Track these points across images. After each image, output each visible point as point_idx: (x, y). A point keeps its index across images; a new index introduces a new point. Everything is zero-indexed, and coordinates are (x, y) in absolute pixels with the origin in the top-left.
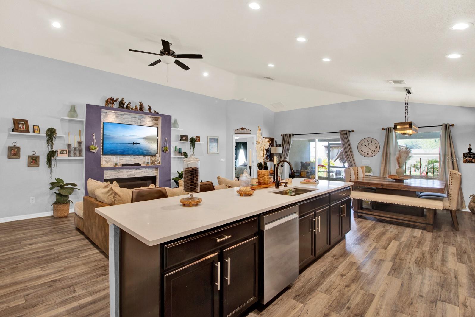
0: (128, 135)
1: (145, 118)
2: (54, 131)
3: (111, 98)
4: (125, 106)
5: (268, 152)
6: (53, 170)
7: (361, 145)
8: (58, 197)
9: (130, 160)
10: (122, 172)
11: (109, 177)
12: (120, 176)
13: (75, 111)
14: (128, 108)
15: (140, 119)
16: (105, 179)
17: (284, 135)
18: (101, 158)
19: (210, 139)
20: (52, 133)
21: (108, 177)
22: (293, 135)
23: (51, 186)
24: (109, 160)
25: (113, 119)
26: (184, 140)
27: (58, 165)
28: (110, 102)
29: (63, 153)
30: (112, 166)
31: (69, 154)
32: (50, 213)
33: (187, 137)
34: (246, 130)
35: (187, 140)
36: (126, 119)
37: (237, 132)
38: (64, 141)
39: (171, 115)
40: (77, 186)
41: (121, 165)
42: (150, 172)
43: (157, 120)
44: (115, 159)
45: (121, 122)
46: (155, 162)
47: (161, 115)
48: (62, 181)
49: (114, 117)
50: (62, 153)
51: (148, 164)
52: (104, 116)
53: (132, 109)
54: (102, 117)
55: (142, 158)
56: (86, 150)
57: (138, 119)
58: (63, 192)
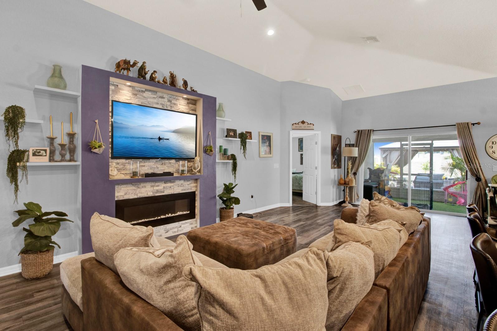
0: (149, 124)
1: (177, 99)
2: (20, 110)
3: (126, 60)
4: (148, 77)
5: (336, 155)
6: (20, 187)
7: (493, 143)
8: (29, 241)
9: (155, 166)
10: (145, 187)
11: (123, 196)
12: (141, 193)
13: (61, 77)
14: (152, 79)
15: (170, 101)
16: (116, 199)
17: (359, 131)
18: (110, 164)
19: (262, 135)
20: (17, 115)
21: (121, 196)
22: (373, 131)
23: (17, 217)
24: (122, 166)
25: (129, 98)
26: (231, 137)
27: (28, 176)
28: (123, 66)
29: (40, 154)
30: (128, 177)
31: (50, 157)
32: (16, 269)
33: (235, 131)
34: (308, 124)
35: (235, 136)
36: (149, 100)
37: (296, 127)
38: (42, 132)
39: (216, 97)
40: (66, 215)
41: (142, 175)
42: (187, 185)
43: (195, 104)
44: (133, 165)
45: (142, 103)
46: (194, 170)
47: (201, 95)
48: (38, 207)
49: (131, 94)
50: (37, 153)
51: (184, 173)
52: (113, 91)
53: (158, 82)
54: (111, 92)
55: (173, 163)
56: (83, 150)
57: (167, 101)
58: (39, 231)
